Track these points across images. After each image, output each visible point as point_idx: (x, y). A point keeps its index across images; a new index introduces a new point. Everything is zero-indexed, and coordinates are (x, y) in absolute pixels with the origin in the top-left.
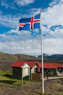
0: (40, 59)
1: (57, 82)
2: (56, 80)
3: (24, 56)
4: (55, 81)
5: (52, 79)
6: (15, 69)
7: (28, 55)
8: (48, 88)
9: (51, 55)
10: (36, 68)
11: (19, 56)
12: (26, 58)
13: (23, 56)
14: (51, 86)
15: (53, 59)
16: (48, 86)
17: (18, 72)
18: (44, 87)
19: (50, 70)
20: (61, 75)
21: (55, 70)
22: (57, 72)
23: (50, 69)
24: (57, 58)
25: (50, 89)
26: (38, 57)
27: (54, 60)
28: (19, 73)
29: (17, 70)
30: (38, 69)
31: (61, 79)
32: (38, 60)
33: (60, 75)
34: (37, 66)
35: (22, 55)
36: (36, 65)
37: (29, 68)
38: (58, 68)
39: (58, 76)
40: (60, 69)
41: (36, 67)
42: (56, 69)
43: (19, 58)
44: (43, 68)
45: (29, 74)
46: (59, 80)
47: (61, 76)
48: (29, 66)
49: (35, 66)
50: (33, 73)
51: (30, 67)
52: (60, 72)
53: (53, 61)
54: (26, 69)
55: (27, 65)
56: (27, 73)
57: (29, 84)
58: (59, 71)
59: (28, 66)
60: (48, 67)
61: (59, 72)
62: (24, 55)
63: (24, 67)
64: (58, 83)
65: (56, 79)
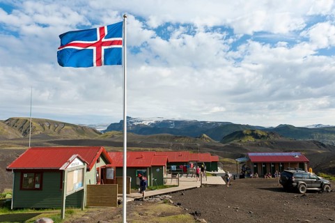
0: (113, 136)
1: (162, 201)
2: (161, 197)
3: (47, 125)
4: (158, 199)
5: (150, 197)
6: (25, 176)
7: (65, 124)
8: (137, 215)
9: (152, 124)
10: (102, 170)
11: (25, 127)
12: (59, 132)
13: (43, 125)
14: (145, 210)
15: (157, 137)
16: (136, 211)
17: (37, 186)
18: (127, 215)
19: (144, 171)
20: (174, 182)
21: (158, 170)
22: (165, 176)
23: (146, 168)
24: (171, 131)
25: (142, 215)
26: (104, 131)
27: (161, 138)
28: (41, 189)
29: (30, 181)
30: (109, 170)
31: (172, 192)
32: (107, 139)
33: (172, 184)
34: (107, 161)
35: (42, 123)
36: (101, 159)
37: (83, 169)
38: (169, 164)
39: (166, 187)
40: (174, 167)
41: (102, 164)
42: (162, 166)
43: (25, 133)
44: (127, 168)
45: (82, 185)
46: (167, 196)
47: (174, 186)
48: (84, 162)
49: (98, 161)
50: (93, 182)
51: (85, 167)
52: (174, 174)
53: (156, 141)
54: (76, 172)
55: (77, 161)
56: (77, 185)
57: (84, 214)
58: (170, 171)
59: (81, 163)
60: (139, 163)
61: (170, 176)
62: (47, 121)
63: (70, 166)
64: (165, 203)
65: (160, 195)
